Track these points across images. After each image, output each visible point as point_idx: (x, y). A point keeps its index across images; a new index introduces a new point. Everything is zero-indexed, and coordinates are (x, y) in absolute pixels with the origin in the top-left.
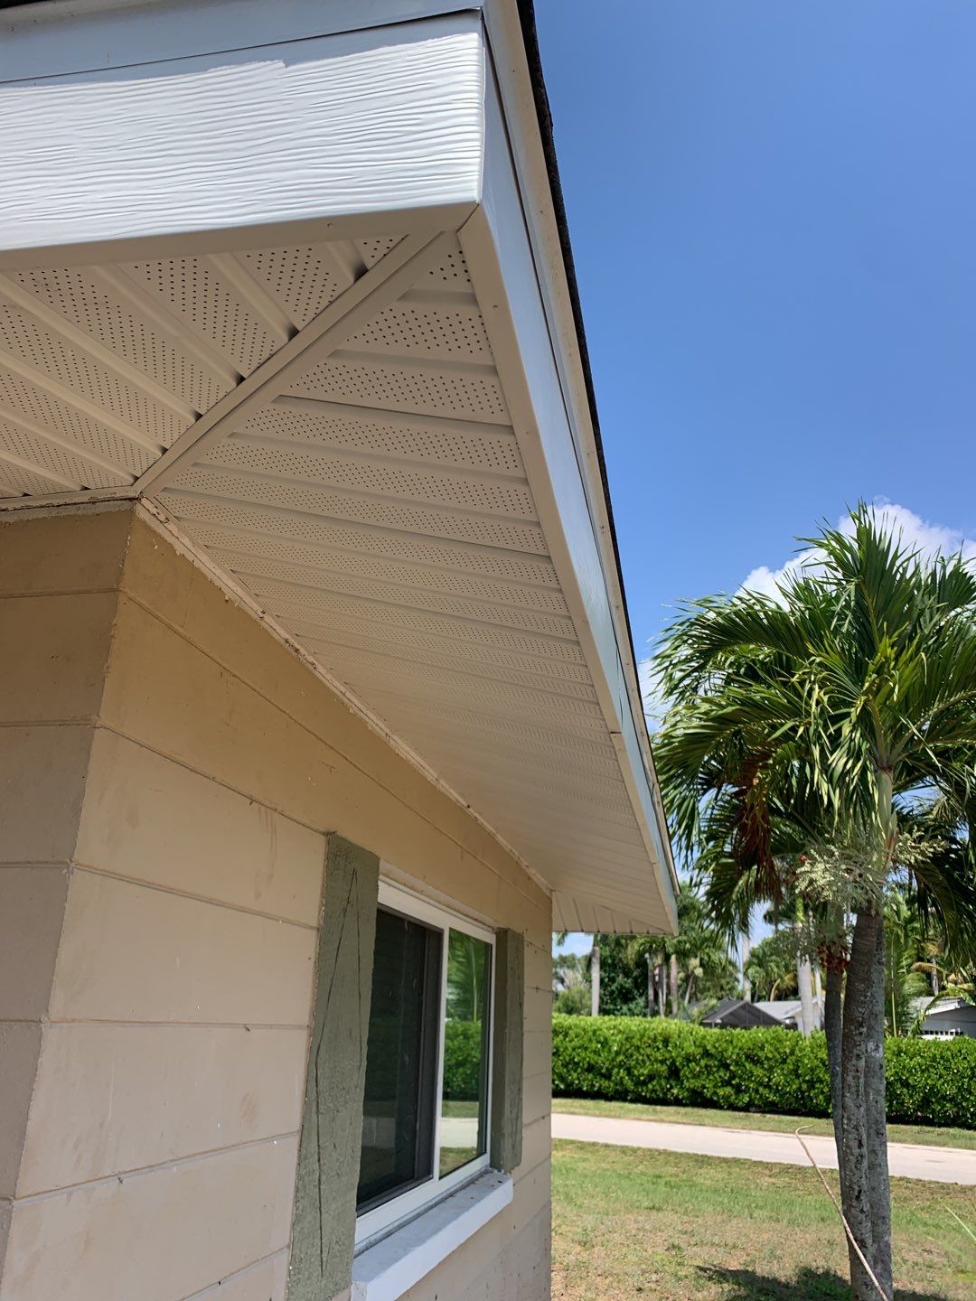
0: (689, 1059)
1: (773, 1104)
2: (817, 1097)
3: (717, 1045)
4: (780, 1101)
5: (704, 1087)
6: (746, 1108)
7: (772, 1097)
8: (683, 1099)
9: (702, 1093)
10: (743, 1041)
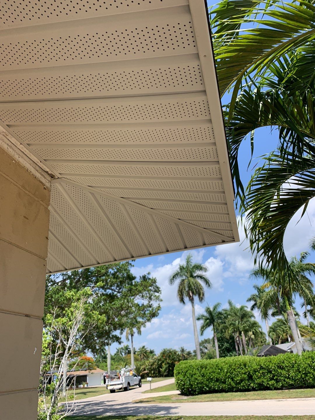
0: (255, 371)
1: (292, 385)
2: (309, 379)
3: (265, 364)
4: (295, 383)
5: (263, 382)
6: (281, 389)
7: (291, 382)
8: (256, 387)
9: (263, 384)
10: (276, 360)
